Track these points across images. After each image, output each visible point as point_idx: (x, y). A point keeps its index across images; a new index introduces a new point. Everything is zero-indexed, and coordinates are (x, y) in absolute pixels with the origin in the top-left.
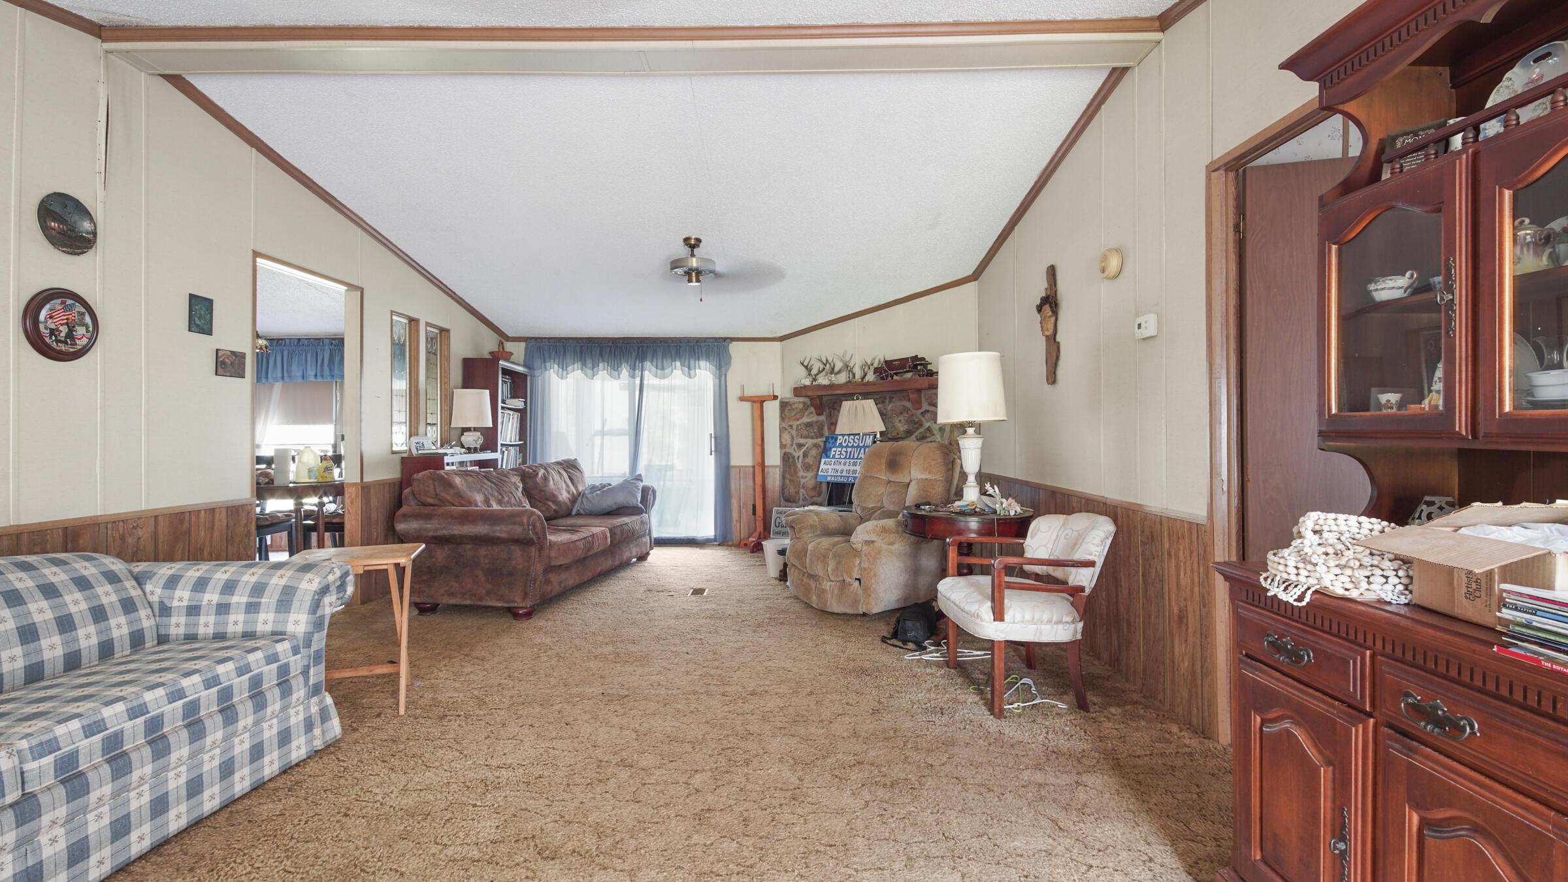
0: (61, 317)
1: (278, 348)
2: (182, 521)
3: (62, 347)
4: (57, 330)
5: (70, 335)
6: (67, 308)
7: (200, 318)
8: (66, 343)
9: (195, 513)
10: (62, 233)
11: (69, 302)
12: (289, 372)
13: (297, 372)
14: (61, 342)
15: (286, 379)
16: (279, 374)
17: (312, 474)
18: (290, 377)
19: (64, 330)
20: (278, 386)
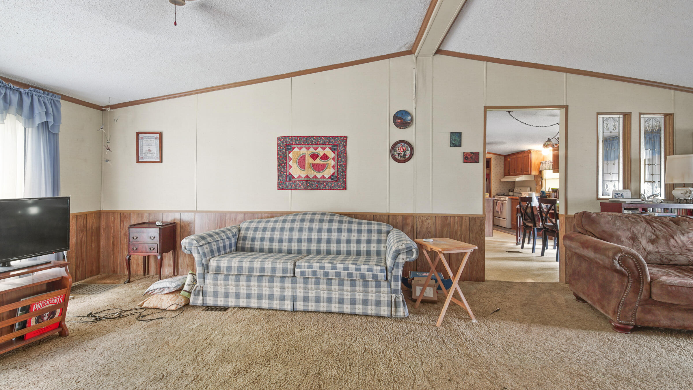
0: (402, 149)
2: (446, 220)
3: (402, 159)
4: (400, 153)
5: (405, 155)
6: (403, 146)
7: (454, 141)
8: (403, 157)
9: (453, 217)
10: (401, 123)
11: (403, 144)
14: (402, 157)
19: (403, 153)
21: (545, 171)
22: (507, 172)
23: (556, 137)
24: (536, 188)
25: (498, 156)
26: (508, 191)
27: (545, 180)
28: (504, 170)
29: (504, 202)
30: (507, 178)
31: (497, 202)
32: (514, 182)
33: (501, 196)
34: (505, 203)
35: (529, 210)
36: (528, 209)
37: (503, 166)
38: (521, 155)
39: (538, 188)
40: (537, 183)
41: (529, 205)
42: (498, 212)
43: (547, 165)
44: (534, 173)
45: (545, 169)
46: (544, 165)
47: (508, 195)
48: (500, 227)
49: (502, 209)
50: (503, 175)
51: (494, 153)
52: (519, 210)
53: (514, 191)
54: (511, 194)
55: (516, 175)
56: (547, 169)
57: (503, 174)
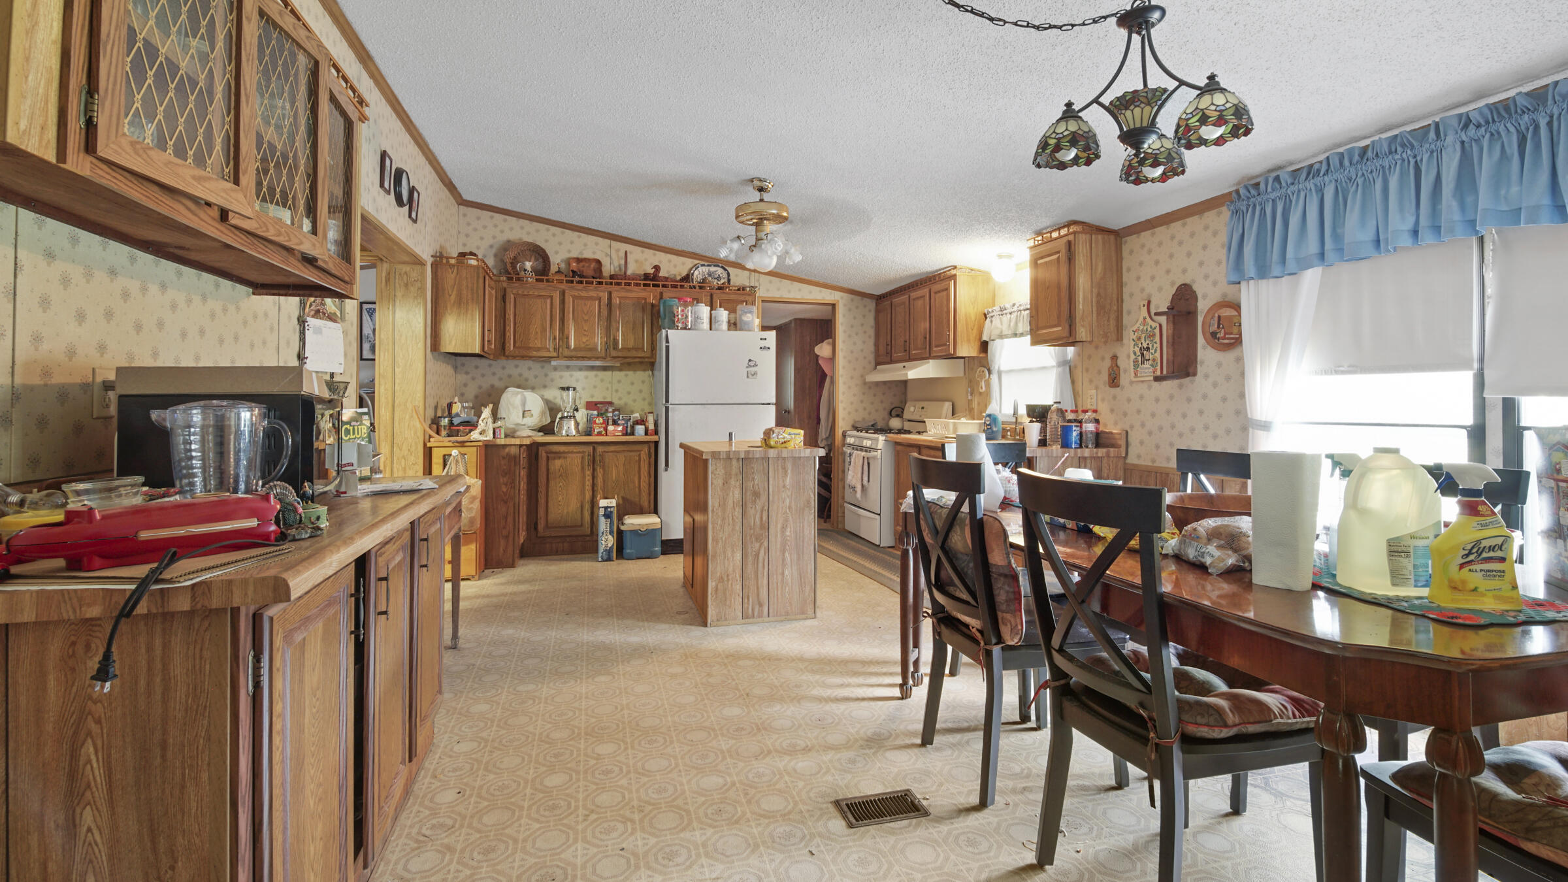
1: (1310, 184)
12: (1337, 237)
13: (1356, 230)
15: (1330, 255)
16: (1313, 247)
17: (1407, 564)
18: (1340, 250)
20: (1312, 277)
21: (998, 341)
22: (885, 354)
23: (1106, 100)
24: (970, 402)
25: (857, 298)
26: (886, 414)
27: (1000, 373)
28: (876, 345)
29: (873, 453)
30: (883, 371)
31: (850, 455)
32: (905, 383)
33: (863, 434)
34: (875, 458)
35: (961, 540)
36: (957, 529)
37: (872, 332)
38: (924, 291)
39: (975, 405)
40: (973, 385)
41: (965, 508)
42: (854, 488)
43: (1005, 319)
44: (967, 350)
45: (1001, 337)
46: (996, 321)
47: (885, 430)
48: (862, 541)
49: (866, 478)
50: (873, 364)
51: (846, 286)
52: (912, 526)
53: (906, 415)
54: (895, 423)
55: (910, 359)
56: (1007, 336)
57: (871, 357)
